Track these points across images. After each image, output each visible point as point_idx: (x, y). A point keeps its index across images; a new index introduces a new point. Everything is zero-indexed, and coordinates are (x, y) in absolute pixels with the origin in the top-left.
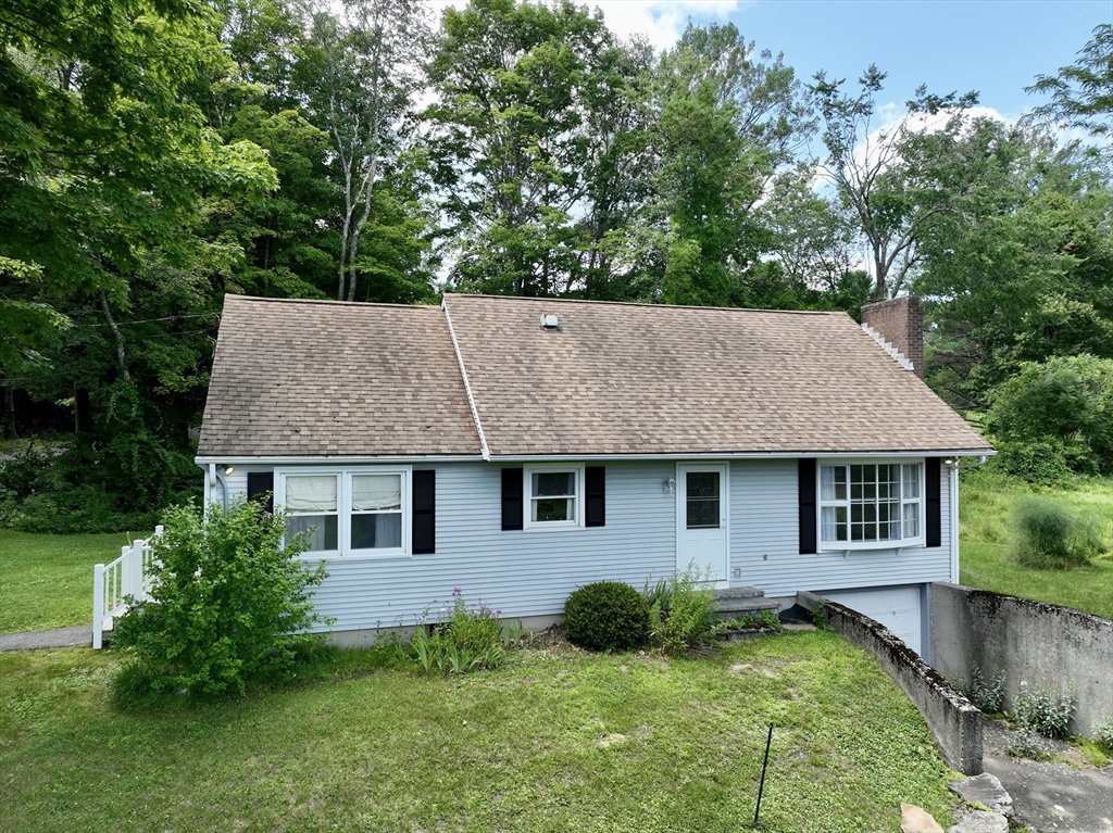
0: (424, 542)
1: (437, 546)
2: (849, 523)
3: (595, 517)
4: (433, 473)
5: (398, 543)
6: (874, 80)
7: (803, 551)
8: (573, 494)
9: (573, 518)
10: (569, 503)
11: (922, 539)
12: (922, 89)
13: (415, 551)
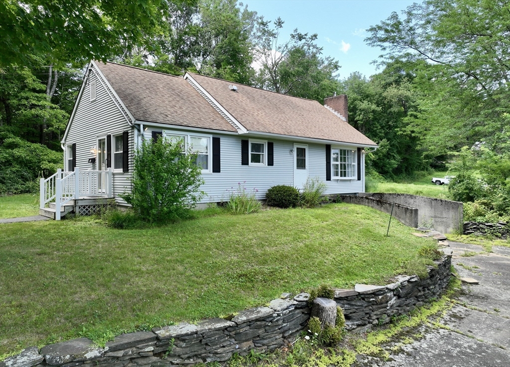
0: (217, 168)
1: (221, 170)
2: (339, 170)
3: (271, 163)
4: (219, 139)
5: (207, 168)
6: (280, 23)
7: (327, 180)
8: (263, 152)
9: (262, 162)
10: (261, 156)
11: (356, 177)
12: (296, 30)
13: (214, 171)
